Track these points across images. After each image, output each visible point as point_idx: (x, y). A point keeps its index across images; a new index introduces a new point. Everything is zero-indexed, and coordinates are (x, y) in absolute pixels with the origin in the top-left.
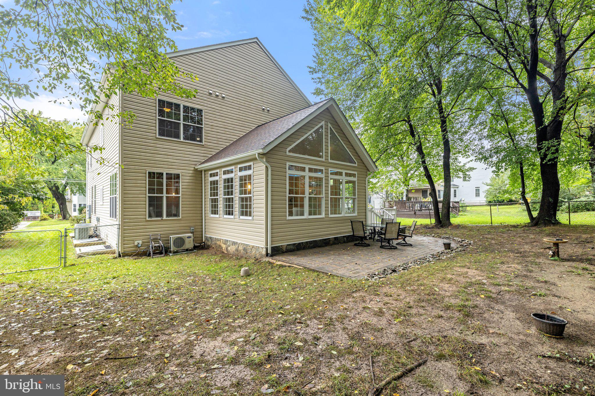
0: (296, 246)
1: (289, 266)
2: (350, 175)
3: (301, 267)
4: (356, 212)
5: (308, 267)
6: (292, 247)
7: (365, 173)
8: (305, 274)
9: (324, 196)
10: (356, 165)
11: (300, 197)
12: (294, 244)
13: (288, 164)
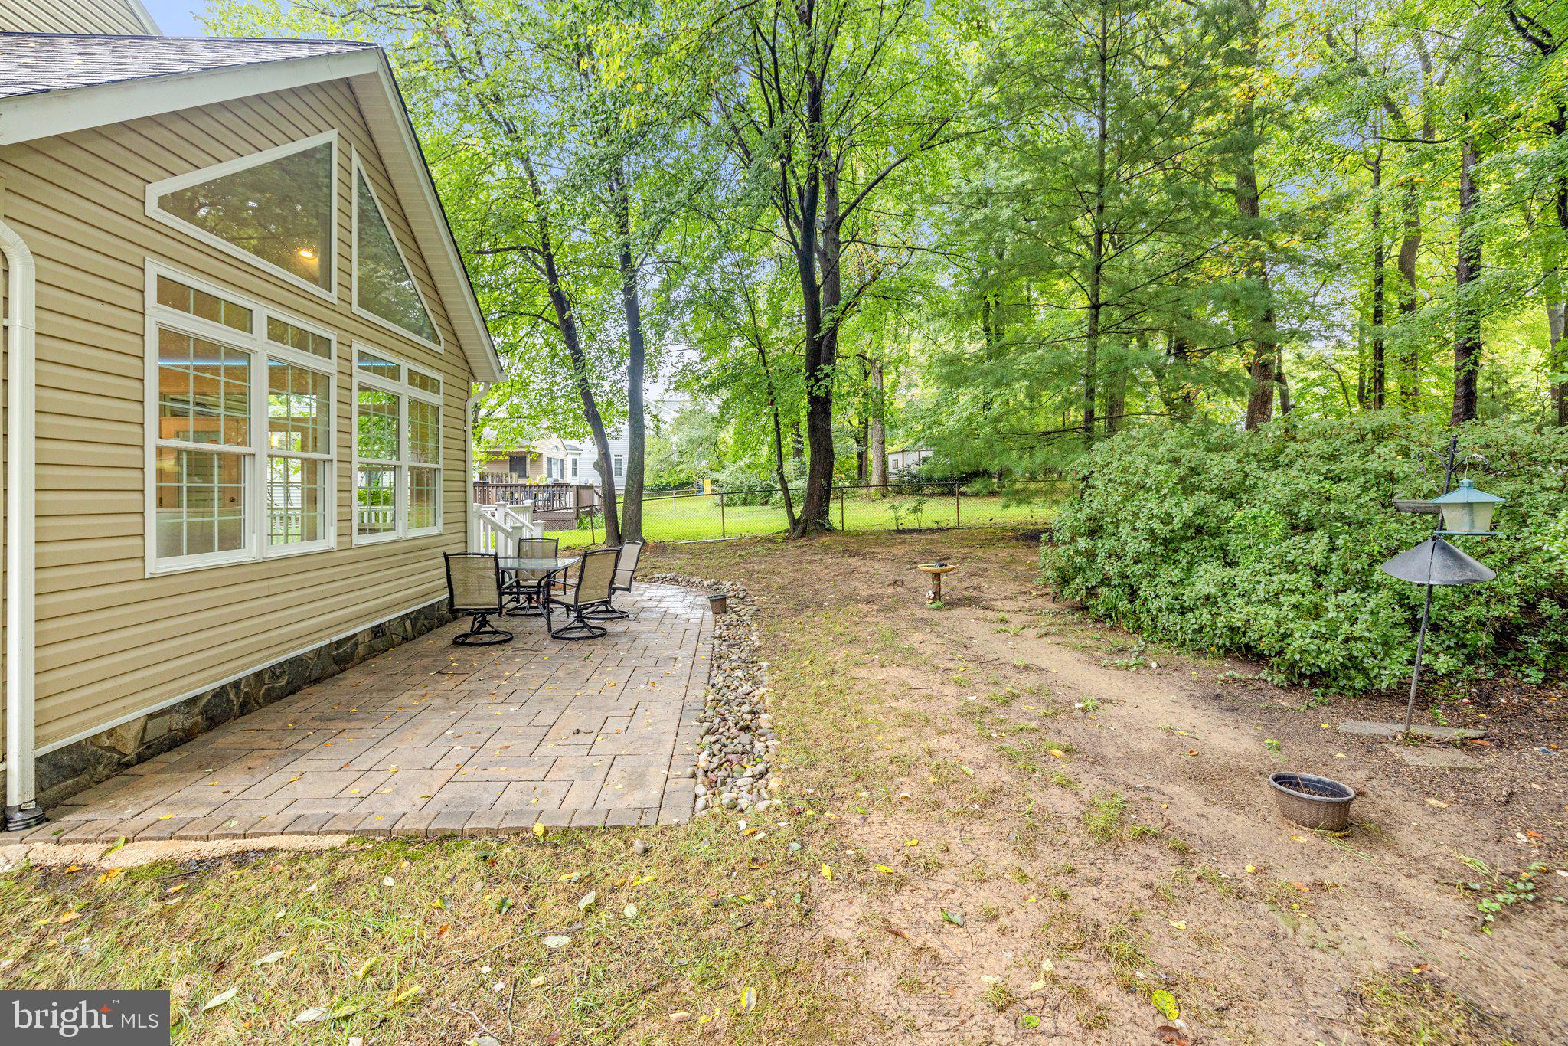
0: (204, 711)
1: (241, 859)
2: (425, 383)
3: (338, 840)
4: (440, 520)
5: (378, 823)
6: (179, 722)
7: (464, 385)
8: (401, 878)
9: (333, 454)
10: (440, 349)
11: (222, 456)
12: (192, 702)
13: (155, 268)
